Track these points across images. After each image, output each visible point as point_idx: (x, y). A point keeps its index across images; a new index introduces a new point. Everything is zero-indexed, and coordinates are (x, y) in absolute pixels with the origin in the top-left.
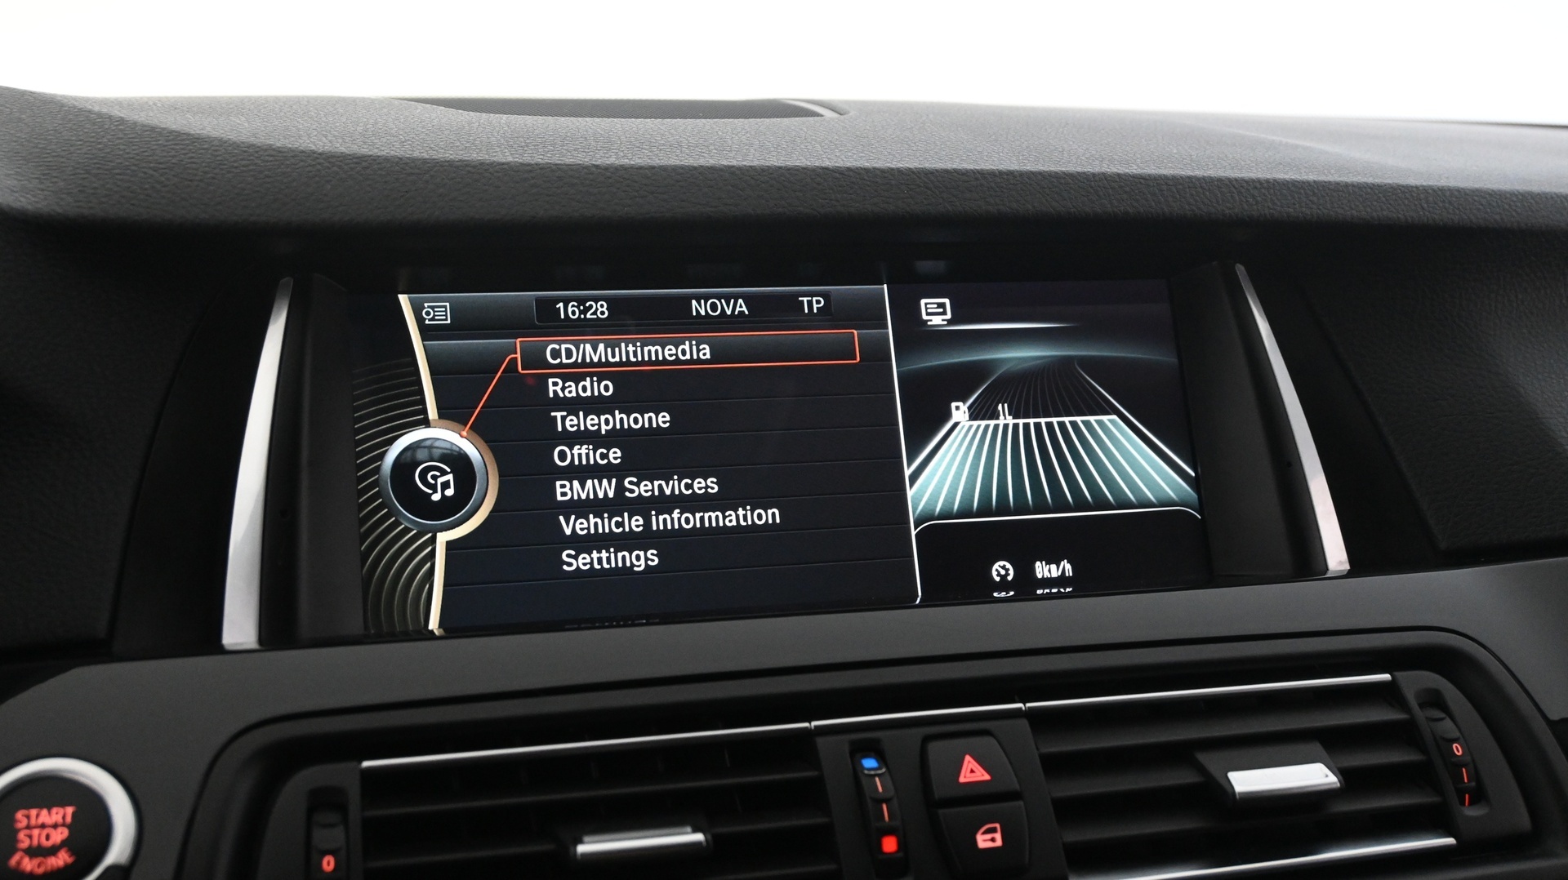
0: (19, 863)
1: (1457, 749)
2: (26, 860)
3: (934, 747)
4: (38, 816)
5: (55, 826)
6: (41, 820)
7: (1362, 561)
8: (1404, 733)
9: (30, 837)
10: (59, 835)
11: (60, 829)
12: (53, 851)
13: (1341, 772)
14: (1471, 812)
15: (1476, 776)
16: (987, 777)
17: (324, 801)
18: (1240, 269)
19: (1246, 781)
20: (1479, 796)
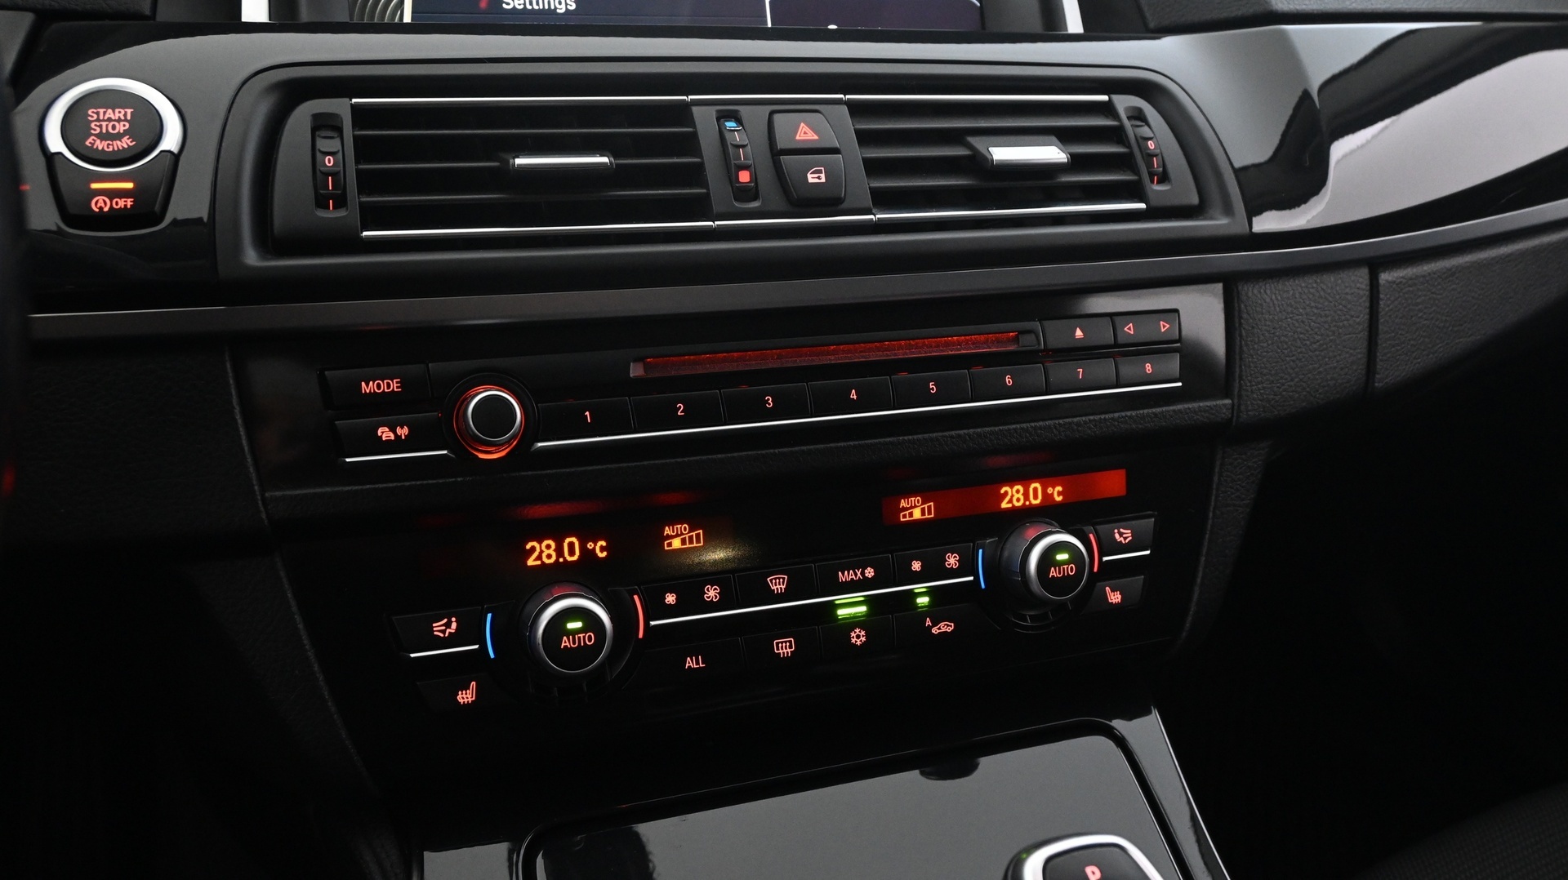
0: (93, 144)
1: (1151, 145)
2: (98, 141)
3: (777, 117)
4: (105, 113)
5: (119, 120)
6: (107, 116)
8: (1116, 134)
9: (100, 126)
10: (121, 127)
11: (122, 123)
12: (119, 136)
13: (1070, 155)
14: (1157, 187)
15: (1163, 168)
16: (816, 137)
17: (324, 124)
19: (1002, 154)
20: (1164, 178)
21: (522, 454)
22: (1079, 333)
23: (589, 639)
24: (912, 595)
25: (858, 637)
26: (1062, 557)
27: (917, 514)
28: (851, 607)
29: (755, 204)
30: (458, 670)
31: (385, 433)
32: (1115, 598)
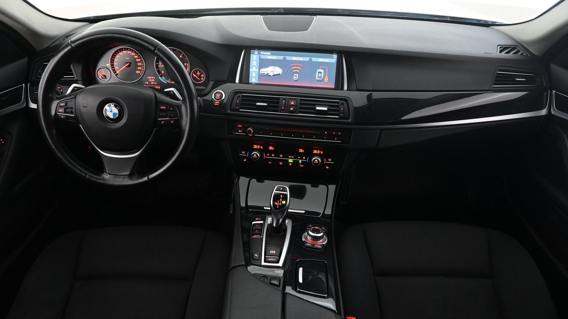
0: (216, 97)
1: (342, 109)
3: (290, 100)
6: (218, 94)
7: (348, 90)
10: (219, 96)
12: (218, 97)
13: (328, 109)
14: (341, 115)
16: (294, 104)
17: (239, 97)
18: (343, 55)
19: (318, 108)
21: (253, 136)
22: (326, 133)
23: (256, 157)
24: (299, 161)
25: (290, 164)
26: (316, 160)
27: (301, 151)
28: (291, 161)
29: (284, 111)
30: (245, 157)
31: (239, 131)
32: (327, 168)
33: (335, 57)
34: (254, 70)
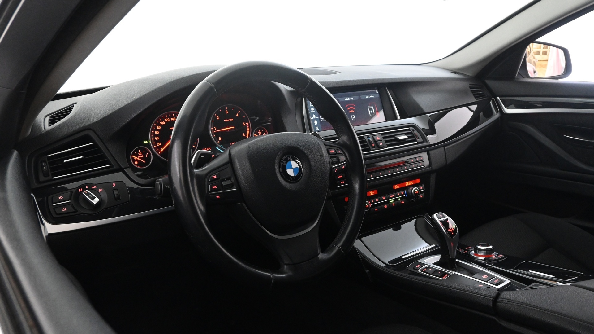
1: (416, 134)
3: (374, 136)
7: (401, 118)
8: (411, 133)
13: (408, 137)
15: (418, 136)
16: (379, 139)
18: (386, 88)
19: (400, 138)
20: (418, 138)
22: (412, 161)
23: (368, 206)
24: (398, 198)
25: (393, 205)
26: (416, 190)
27: (397, 187)
28: (392, 201)
29: (375, 148)
31: (342, 183)
32: (421, 197)
33: (377, 92)
34: (315, 118)
